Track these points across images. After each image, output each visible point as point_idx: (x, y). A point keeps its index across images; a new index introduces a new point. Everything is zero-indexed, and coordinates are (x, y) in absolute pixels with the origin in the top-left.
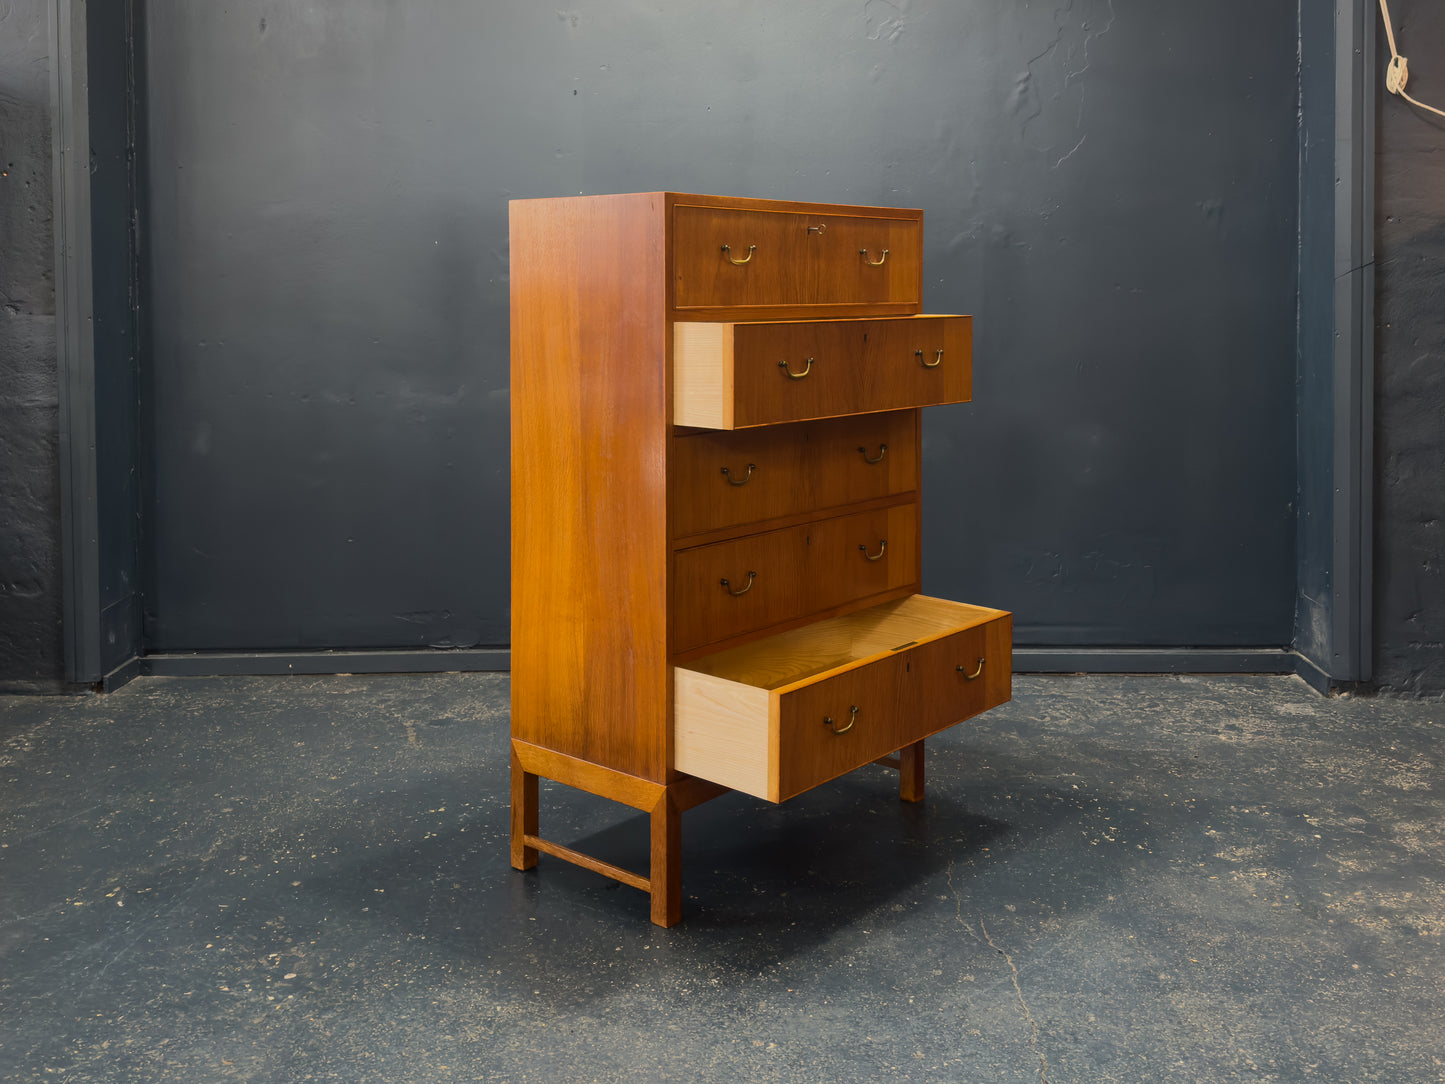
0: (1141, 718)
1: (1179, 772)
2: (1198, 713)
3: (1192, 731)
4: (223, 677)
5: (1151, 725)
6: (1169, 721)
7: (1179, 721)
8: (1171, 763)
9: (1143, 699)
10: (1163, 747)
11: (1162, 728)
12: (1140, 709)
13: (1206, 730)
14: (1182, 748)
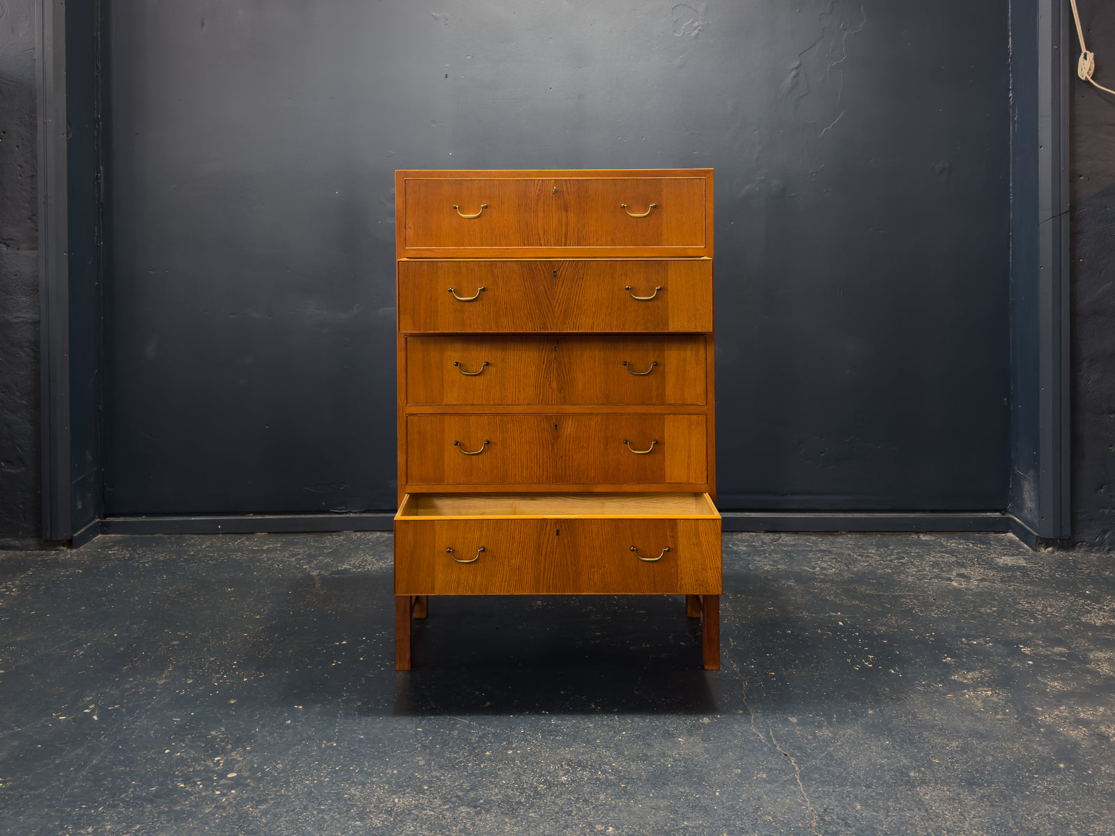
0: (891, 569)
1: (922, 612)
2: (936, 564)
3: (931, 579)
4: (166, 536)
5: (899, 574)
6: (913, 570)
7: (920, 571)
8: (915, 604)
9: (892, 554)
10: (908, 591)
11: (907, 576)
12: (891, 561)
13: (942, 578)
14: (924, 592)
